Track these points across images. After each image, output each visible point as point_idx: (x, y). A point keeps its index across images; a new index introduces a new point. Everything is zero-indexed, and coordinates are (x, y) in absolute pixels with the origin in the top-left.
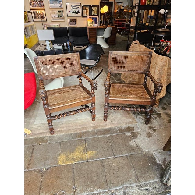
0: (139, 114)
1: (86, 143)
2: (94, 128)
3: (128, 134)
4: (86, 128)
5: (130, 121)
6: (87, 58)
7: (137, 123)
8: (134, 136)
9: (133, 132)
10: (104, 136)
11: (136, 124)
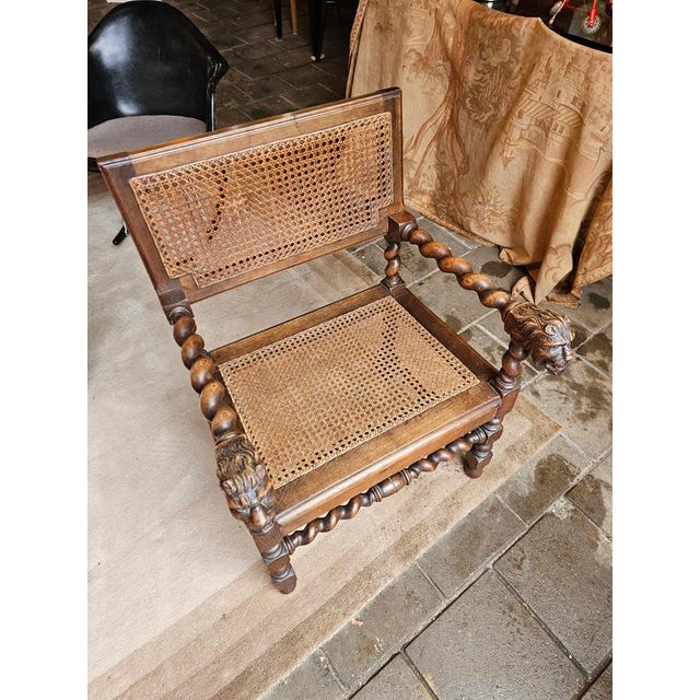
0: (534, 374)
1: (428, 678)
2: (408, 555)
3: (560, 506)
4: (367, 573)
5: (528, 428)
6: (125, 108)
7: (557, 427)
8: (592, 510)
9: (572, 484)
10: (473, 577)
11: (556, 435)
